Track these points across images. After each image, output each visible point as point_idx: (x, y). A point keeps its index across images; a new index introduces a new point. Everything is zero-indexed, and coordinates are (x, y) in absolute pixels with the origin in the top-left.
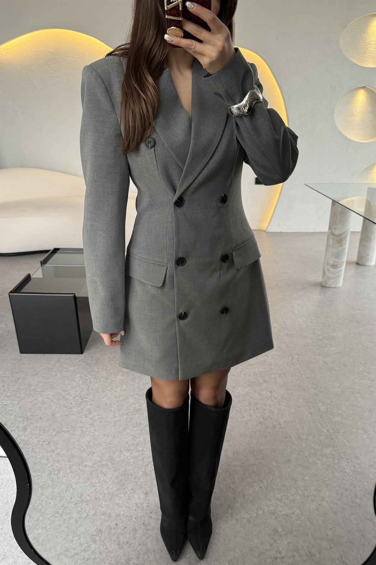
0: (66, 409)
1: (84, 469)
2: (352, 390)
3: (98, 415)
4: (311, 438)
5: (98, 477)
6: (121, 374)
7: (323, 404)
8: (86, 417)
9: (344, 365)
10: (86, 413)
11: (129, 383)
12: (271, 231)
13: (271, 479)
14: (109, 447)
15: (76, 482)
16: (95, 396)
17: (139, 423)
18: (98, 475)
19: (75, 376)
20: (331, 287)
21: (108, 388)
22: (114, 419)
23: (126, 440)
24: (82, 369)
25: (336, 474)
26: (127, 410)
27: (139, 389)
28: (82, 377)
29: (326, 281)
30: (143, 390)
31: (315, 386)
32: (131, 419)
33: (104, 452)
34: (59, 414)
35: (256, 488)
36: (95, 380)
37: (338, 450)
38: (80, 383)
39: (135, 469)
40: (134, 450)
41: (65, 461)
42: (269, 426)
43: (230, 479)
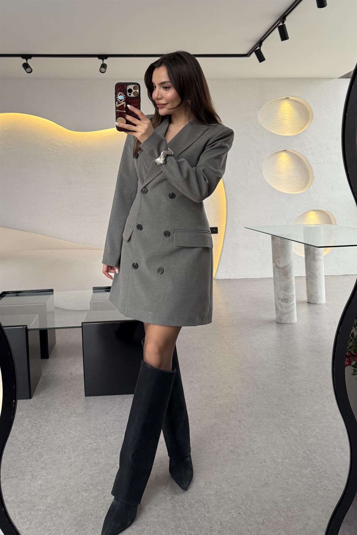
0: (14, 454)
1: (36, 514)
2: (323, 413)
3: (51, 458)
4: (287, 461)
5: (52, 520)
6: (75, 415)
7: (295, 427)
8: (37, 461)
9: (311, 390)
10: (36, 457)
11: (84, 424)
12: (220, 278)
13: (250, 504)
14: (64, 489)
15: (27, 528)
16: (46, 439)
17: (97, 463)
18: (52, 518)
19: (23, 421)
20: (287, 323)
21: (60, 430)
22: (68, 460)
23: (84, 481)
24: (31, 413)
25: (319, 492)
26: (83, 450)
27: (95, 429)
28: (31, 421)
29: (280, 317)
30: (100, 430)
31: (284, 412)
32: (88, 459)
33: (59, 494)
34: (6, 460)
35: (234, 515)
36: (46, 423)
37: (318, 470)
38: (29, 427)
39: (95, 509)
40: (93, 490)
41: (14, 507)
42: (242, 453)
43: (204, 508)
